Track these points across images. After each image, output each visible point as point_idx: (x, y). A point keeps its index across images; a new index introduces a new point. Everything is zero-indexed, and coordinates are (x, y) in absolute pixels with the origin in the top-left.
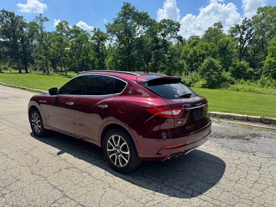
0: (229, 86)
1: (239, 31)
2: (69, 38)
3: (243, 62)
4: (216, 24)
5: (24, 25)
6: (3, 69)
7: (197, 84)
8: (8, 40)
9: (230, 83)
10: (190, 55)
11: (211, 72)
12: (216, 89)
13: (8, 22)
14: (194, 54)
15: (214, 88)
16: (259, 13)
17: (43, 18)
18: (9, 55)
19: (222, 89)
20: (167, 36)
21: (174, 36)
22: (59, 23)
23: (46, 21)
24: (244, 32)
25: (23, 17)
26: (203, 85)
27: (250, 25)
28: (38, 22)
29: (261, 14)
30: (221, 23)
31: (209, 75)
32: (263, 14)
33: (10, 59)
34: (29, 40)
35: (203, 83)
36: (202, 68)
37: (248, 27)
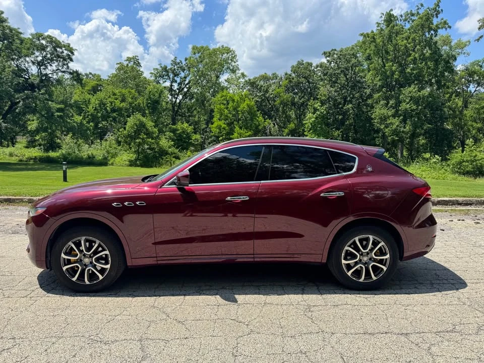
0: (174, 162)
1: (168, 75)
3: (185, 126)
4: (131, 58)
7: (117, 159)
9: (173, 157)
10: (93, 108)
11: (143, 139)
12: (155, 168)
14: (100, 106)
15: (151, 167)
16: (195, 54)
19: (164, 168)
20: (49, 67)
21: (64, 69)
24: (176, 78)
26: (130, 161)
27: (183, 70)
29: (198, 55)
30: (138, 59)
31: (139, 144)
32: (200, 57)
35: (129, 158)
36: (126, 131)
37: (180, 72)
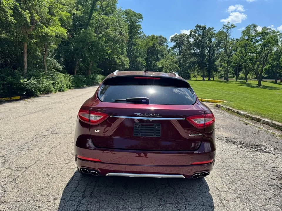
2: (254, 42)
5: (213, 35)
6: (193, 77)
8: (198, 51)
13: (200, 35)
17: (229, 26)
18: (197, 64)
22: (246, 28)
23: (232, 28)
25: (213, 29)
28: (225, 30)
33: (198, 68)
34: (215, 49)
